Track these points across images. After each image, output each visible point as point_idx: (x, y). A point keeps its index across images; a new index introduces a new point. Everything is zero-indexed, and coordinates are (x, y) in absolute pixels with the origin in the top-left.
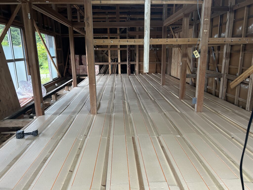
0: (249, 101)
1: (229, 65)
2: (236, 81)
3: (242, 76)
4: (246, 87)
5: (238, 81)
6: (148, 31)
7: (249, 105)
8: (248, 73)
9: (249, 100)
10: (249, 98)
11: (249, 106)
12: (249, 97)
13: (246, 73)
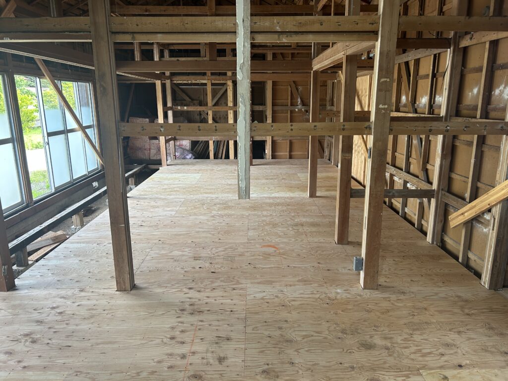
0: (489, 267)
1: (448, 170)
2: (462, 214)
3: (475, 206)
4: (484, 230)
5: (466, 214)
6: (245, 106)
7: (488, 276)
8: (486, 202)
9: (488, 264)
10: (488, 261)
11: (487, 279)
12: (489, 257)
13: (482, 202)
